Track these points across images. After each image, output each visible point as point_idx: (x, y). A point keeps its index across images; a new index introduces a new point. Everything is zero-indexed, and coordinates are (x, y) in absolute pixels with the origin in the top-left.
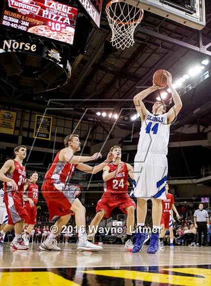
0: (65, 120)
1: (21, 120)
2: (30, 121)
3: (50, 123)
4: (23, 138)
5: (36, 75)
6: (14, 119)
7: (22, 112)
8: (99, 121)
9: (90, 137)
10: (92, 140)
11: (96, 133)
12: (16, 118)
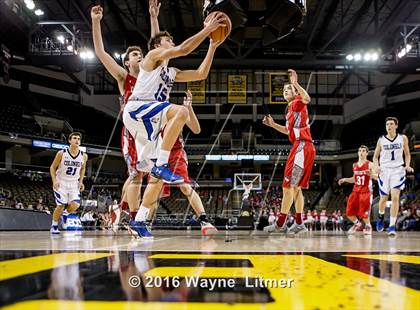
0: (306, 74)
1: (253, 83)
2: (263, 84)
5: (263, 22)
6: (245, 84)
7: (253, 73)
8: (351, 67)
9: (341, 92)
10: (345, 96)
11: (348, 85)
12: (247, 83)
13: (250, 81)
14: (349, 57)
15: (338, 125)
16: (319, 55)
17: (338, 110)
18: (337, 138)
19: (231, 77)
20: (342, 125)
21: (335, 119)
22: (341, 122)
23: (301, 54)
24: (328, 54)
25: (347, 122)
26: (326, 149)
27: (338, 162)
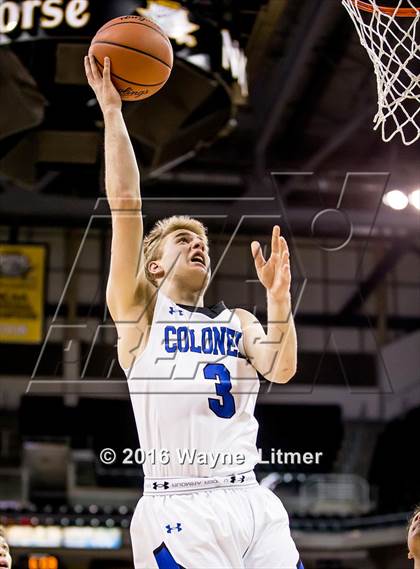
1: (67, 271)
4: (84, 347)
6: (38, 274)
8: (402, 232)
9: (370, 307)
10: (382, 322)
11: (395, 285)
12: (47, 269)
13: (57, 260)
15: (363, 422)
16: (296, 185)
18: (356, 471)
21: (352, 401)
22: (373, 413)
23: (234, 180)
24: (323, 185)
25: (393, 410)
26: (321, 506)
27: (362, 555)
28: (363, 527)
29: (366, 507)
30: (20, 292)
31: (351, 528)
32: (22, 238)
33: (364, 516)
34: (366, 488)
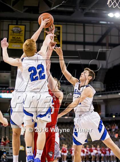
0: (75, 25)
1: (30, 31)
3: (59, 32)
6: (23, 32)
7: (30, 23)
8: (112, 23)
9: (104, 41)
10: (107, 45)
11: (110, 36)
12: (25, 31)
13: (28, 29)
14: (111, 15)
16: (87, 11)
17: (102, 56)
18: (100, 81)
19: (12, 27)
20: (104, 69)
22: (104, 67)
23: (71, 9)
24: (93, 11)
25: (110, 66)
27: (102, 101)
28: (102, 94)
29: (103, 90)
30: (19, 37)
31: (99, 95)
32: (19, 23)
33: (102, 92)
34: (103, 85)
